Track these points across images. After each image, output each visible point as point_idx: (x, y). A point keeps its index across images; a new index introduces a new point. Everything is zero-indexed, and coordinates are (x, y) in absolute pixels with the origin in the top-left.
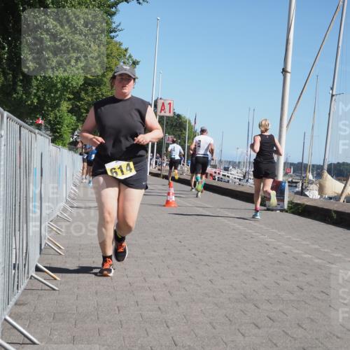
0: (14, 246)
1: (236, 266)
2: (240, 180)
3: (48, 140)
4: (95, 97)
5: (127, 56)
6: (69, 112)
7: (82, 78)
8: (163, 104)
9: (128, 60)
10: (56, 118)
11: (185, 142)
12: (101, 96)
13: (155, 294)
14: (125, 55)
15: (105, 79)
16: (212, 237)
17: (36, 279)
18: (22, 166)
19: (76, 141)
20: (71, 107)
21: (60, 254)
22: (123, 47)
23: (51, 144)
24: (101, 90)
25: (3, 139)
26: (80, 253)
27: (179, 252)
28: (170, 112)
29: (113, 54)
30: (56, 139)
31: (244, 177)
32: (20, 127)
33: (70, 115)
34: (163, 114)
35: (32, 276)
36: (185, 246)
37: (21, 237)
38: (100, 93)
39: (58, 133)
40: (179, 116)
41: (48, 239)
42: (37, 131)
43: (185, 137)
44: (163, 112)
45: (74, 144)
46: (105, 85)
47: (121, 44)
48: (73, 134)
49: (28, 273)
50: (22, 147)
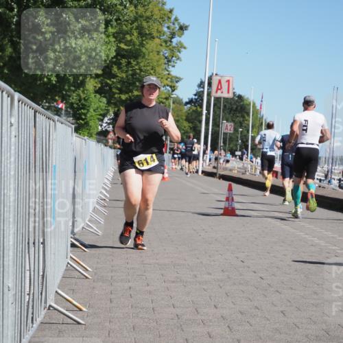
0: (28, 268)
1: (315, 293)
2: (320, 180)
3: (70, 129)
4: (130, 72)
5: (173, 19)
6: (96, 92)
7: (113, 49)
8: (220, 82)
9: (174, 24)
10: (80, 100)
11: (248, 131)
12: (138, 71)
13: (210, 330)
14: (169, 18)
15: (144, 50)
16: (285, 255)
17: (55, 309)
18: (37, 164)
19: (106, 130)
20: (99, 85)
21: (87, 278)
22: (167, 7)
23: (74, 134)
24: (138, 63)
25: (13, 128)
26: (112, 277)
27: (241, 275)
28: (228, 92)
29: (155, 17)
30: (81, 127)
31: (326, 176)
32: (35, 112)
33: (98, 96)
34: (219, 94)
35: (50, 306)
36: (249, 267)
37: (37, 255)
38: (137, 67)
39: (83, 120)
40: (240, 97)
41: (71, 257)
42: (56, 118)
43: (249, 125)
44: (219, 91)
45: (104, 134)
46: (144, 57)
47: (164, 4)
48: (102, 120)
49: (46, 302)
50: (38, 139)
